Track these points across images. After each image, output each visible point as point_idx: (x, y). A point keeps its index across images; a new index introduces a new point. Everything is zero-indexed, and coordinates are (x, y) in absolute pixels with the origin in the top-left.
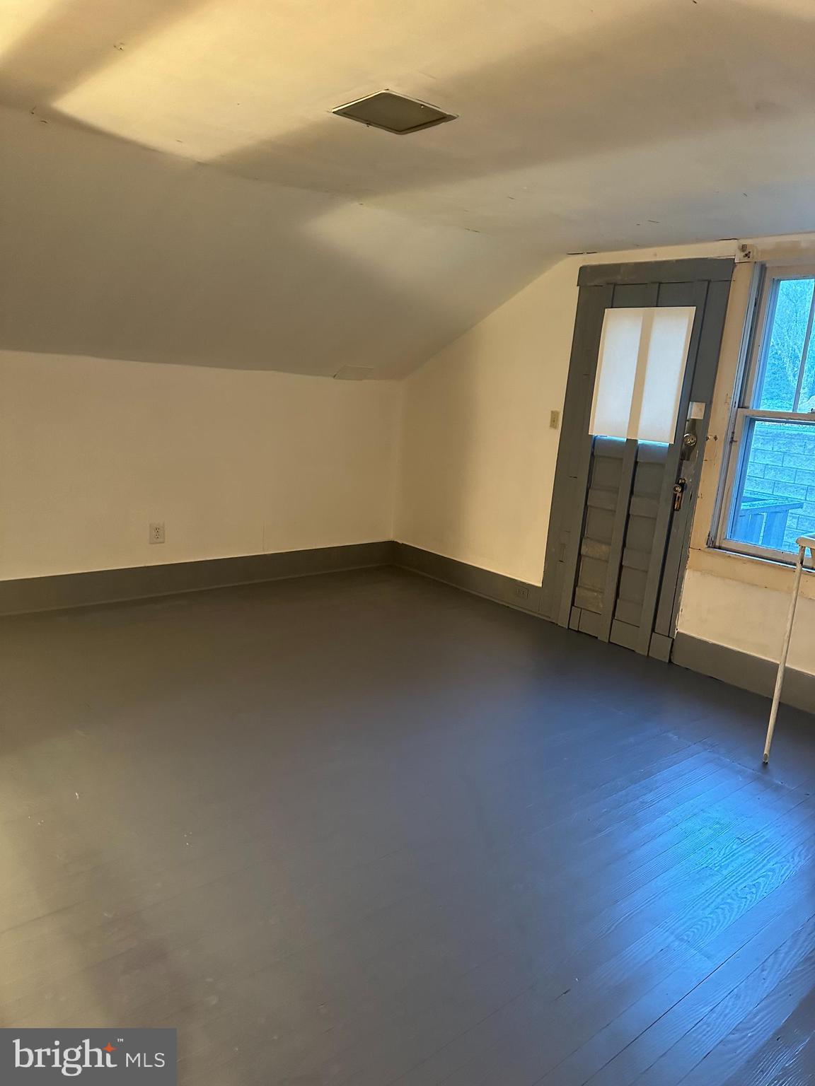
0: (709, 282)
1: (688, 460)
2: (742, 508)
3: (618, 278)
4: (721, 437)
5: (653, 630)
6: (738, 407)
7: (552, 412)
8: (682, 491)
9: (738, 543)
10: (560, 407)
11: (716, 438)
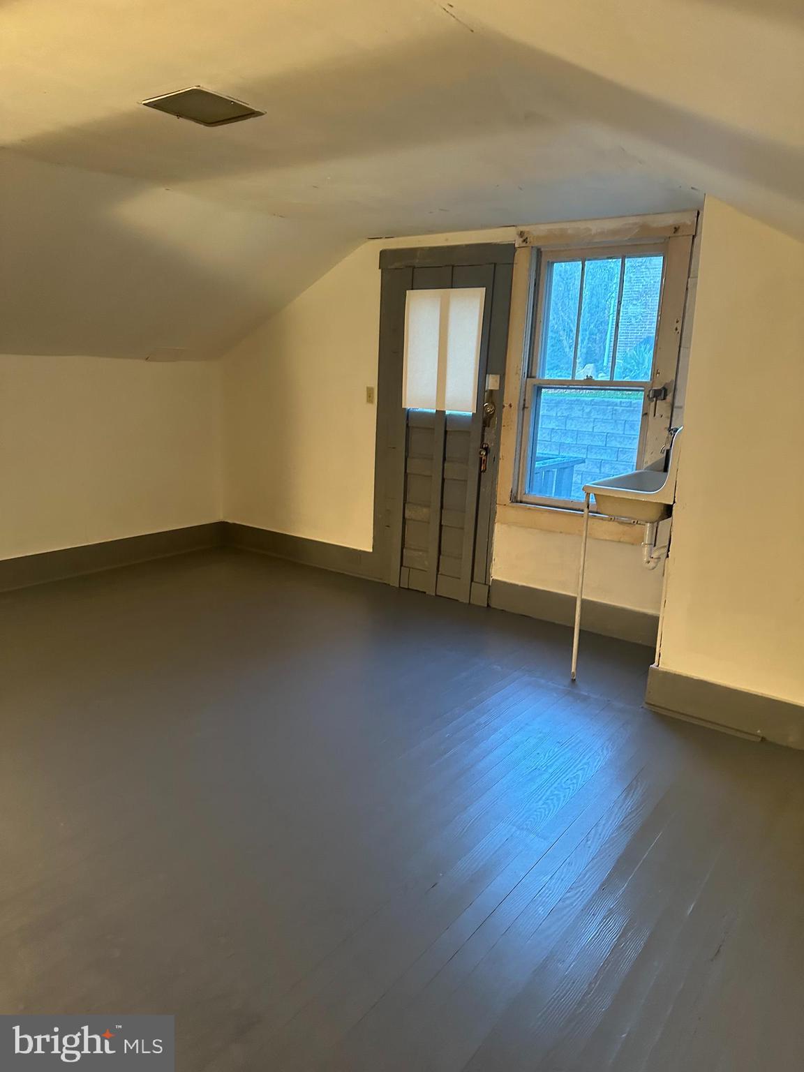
0: (495, 264)
1: (489, 426)
2: (536, 466)
3: (416, 262)
4: (515, 405)
5: (472, 580)
6: (527, 377)
7: (368, 388)
8: (486, 454)
9: (535, 496)
10: (374, 384)
11: (510, 406)
